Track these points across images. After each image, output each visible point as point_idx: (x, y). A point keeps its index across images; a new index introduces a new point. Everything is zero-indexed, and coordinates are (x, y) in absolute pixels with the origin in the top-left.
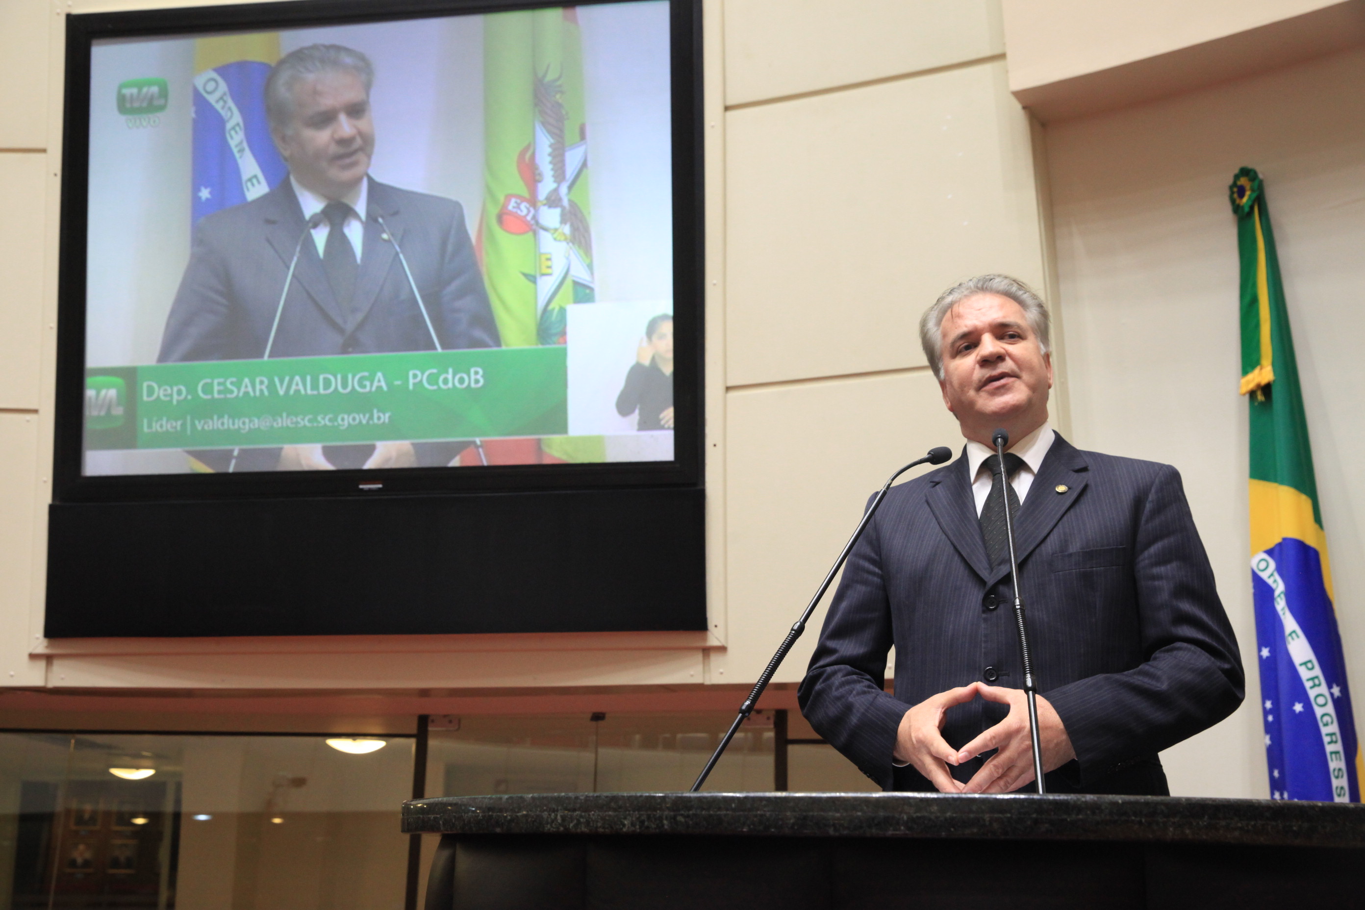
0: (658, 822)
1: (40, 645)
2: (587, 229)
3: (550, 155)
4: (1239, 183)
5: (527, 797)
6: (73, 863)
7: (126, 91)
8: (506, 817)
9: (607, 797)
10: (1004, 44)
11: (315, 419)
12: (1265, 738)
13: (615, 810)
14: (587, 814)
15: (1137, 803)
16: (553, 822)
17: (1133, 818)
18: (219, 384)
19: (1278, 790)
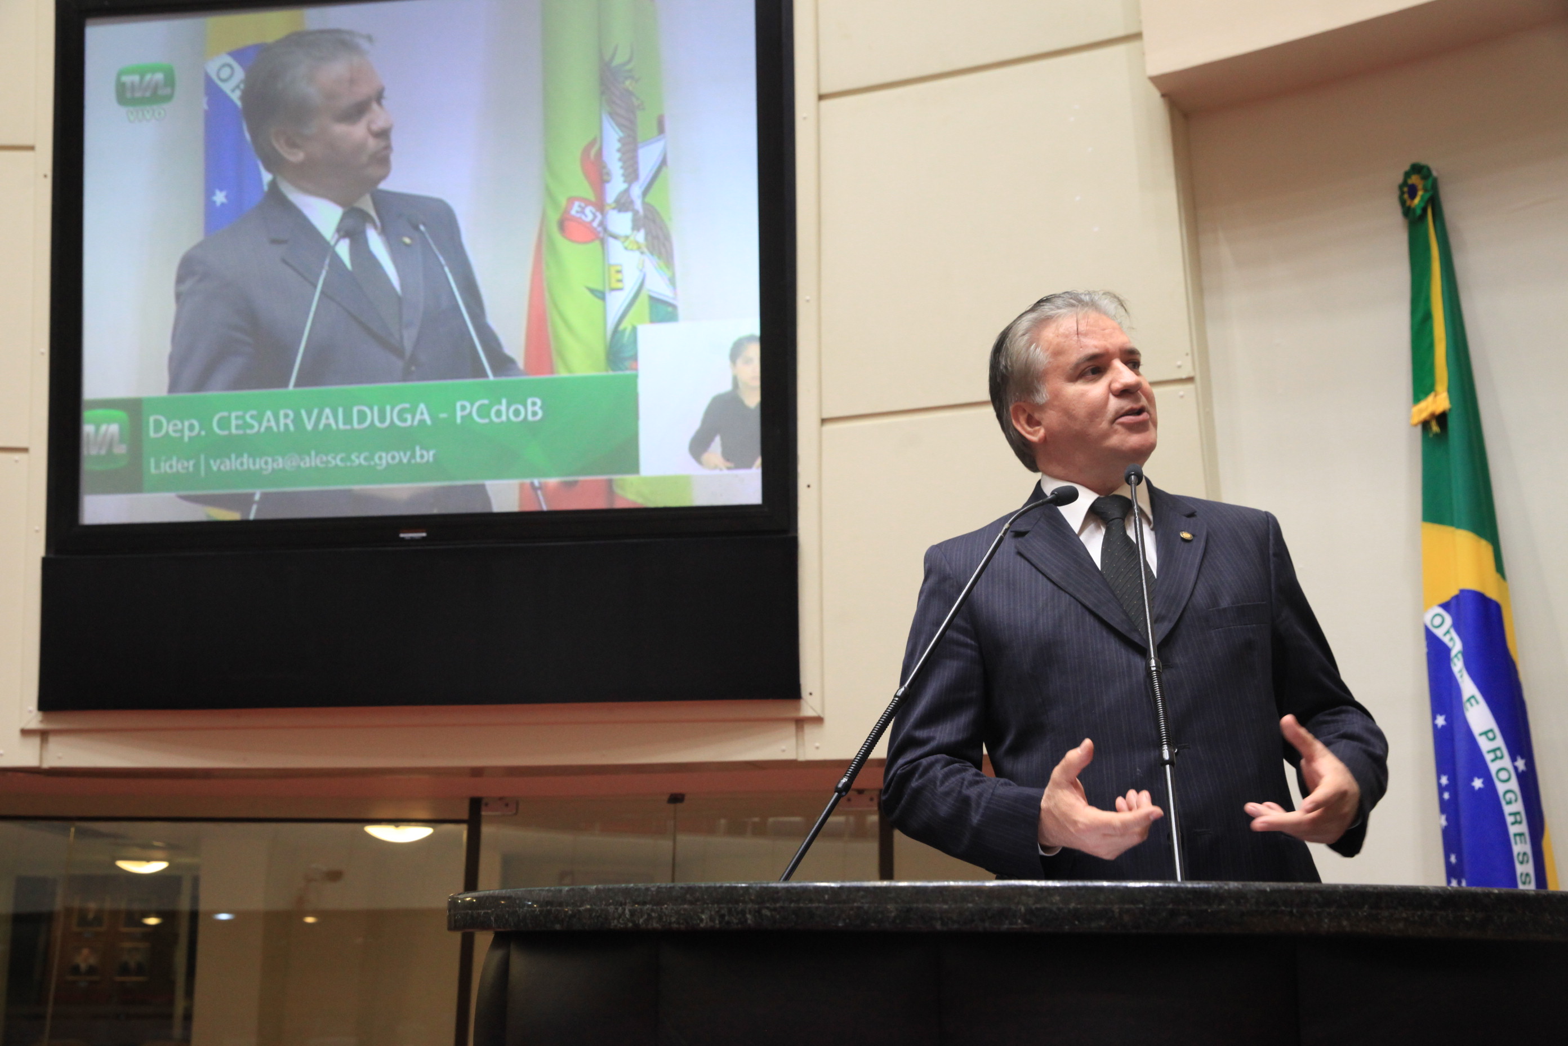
0: (740, 916)
1: (33, 719)
2: (667, 238)
3: (619, 151)
4: (1410, 182)
5: (590, 889)
6: (76, 970)
7: (126, 79)
8: (567, 912)
9: (682, 888)
10: (1140, 22)
11: (348, 458)
12: (1440, 819)
13: (691, 903)
14: (659, 908)
15: (1287, 891)
16: (620, 917)
17: (1283, 908)
18: (237, 418)
19: (1455, 878)
